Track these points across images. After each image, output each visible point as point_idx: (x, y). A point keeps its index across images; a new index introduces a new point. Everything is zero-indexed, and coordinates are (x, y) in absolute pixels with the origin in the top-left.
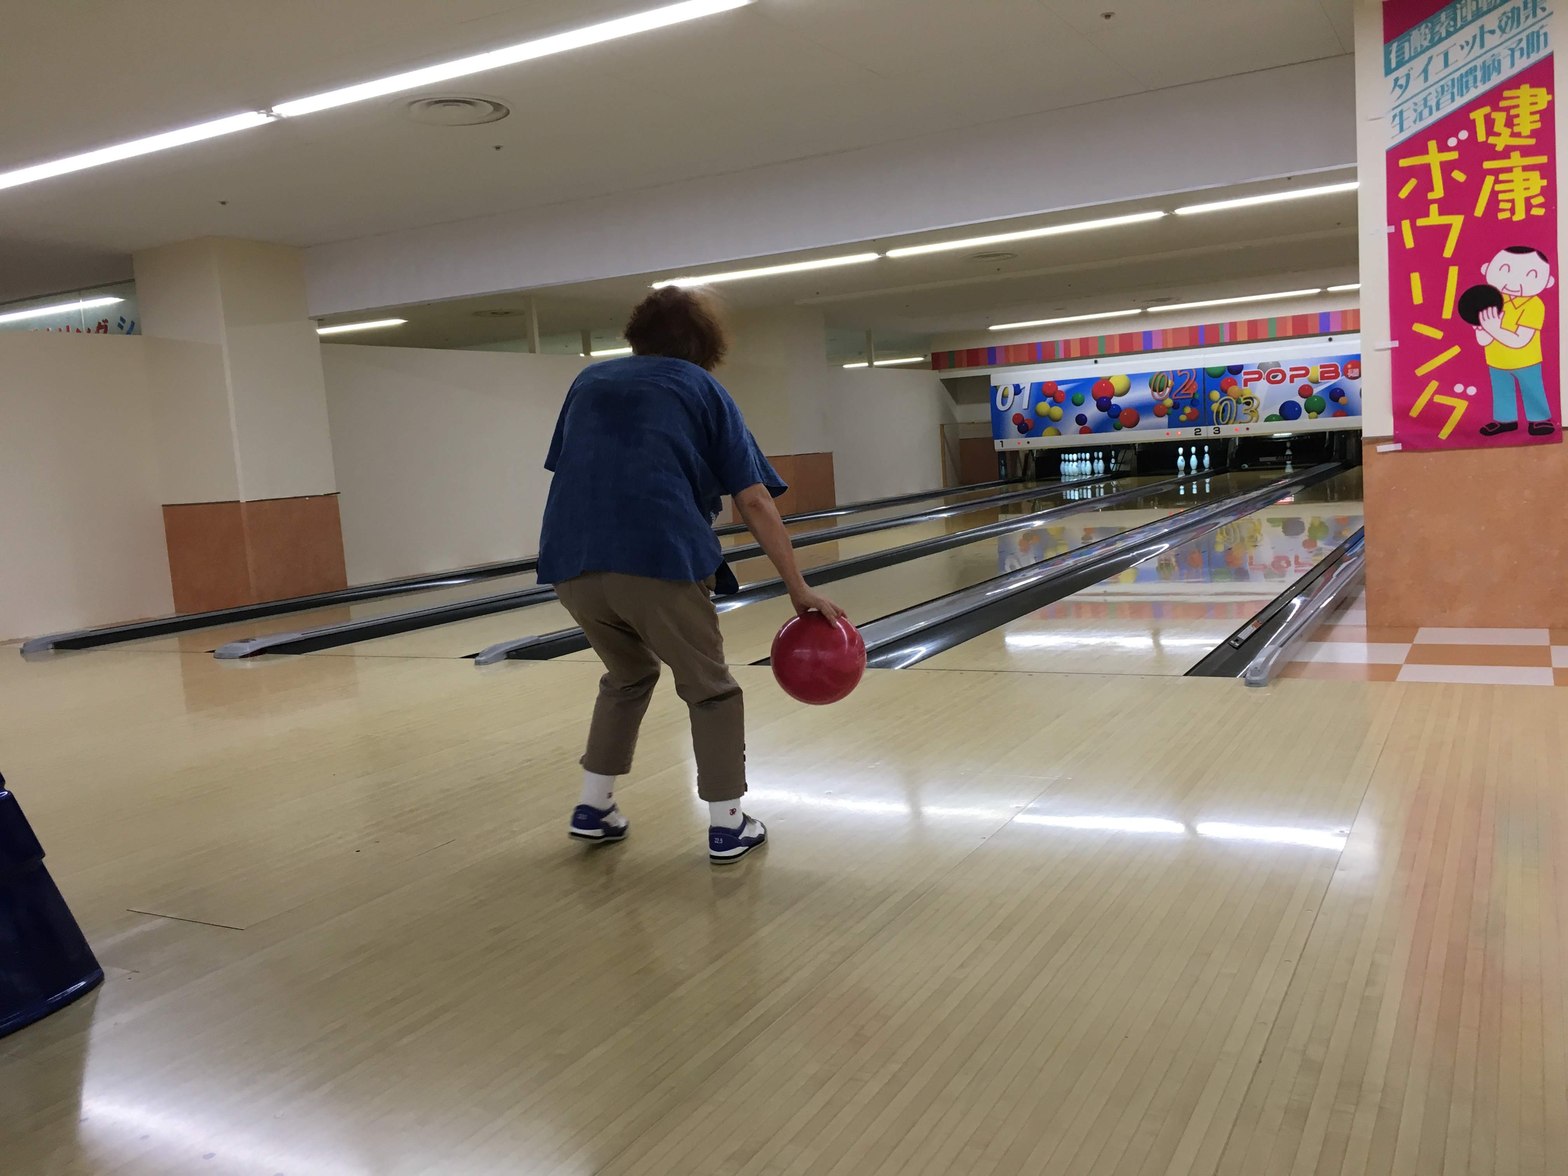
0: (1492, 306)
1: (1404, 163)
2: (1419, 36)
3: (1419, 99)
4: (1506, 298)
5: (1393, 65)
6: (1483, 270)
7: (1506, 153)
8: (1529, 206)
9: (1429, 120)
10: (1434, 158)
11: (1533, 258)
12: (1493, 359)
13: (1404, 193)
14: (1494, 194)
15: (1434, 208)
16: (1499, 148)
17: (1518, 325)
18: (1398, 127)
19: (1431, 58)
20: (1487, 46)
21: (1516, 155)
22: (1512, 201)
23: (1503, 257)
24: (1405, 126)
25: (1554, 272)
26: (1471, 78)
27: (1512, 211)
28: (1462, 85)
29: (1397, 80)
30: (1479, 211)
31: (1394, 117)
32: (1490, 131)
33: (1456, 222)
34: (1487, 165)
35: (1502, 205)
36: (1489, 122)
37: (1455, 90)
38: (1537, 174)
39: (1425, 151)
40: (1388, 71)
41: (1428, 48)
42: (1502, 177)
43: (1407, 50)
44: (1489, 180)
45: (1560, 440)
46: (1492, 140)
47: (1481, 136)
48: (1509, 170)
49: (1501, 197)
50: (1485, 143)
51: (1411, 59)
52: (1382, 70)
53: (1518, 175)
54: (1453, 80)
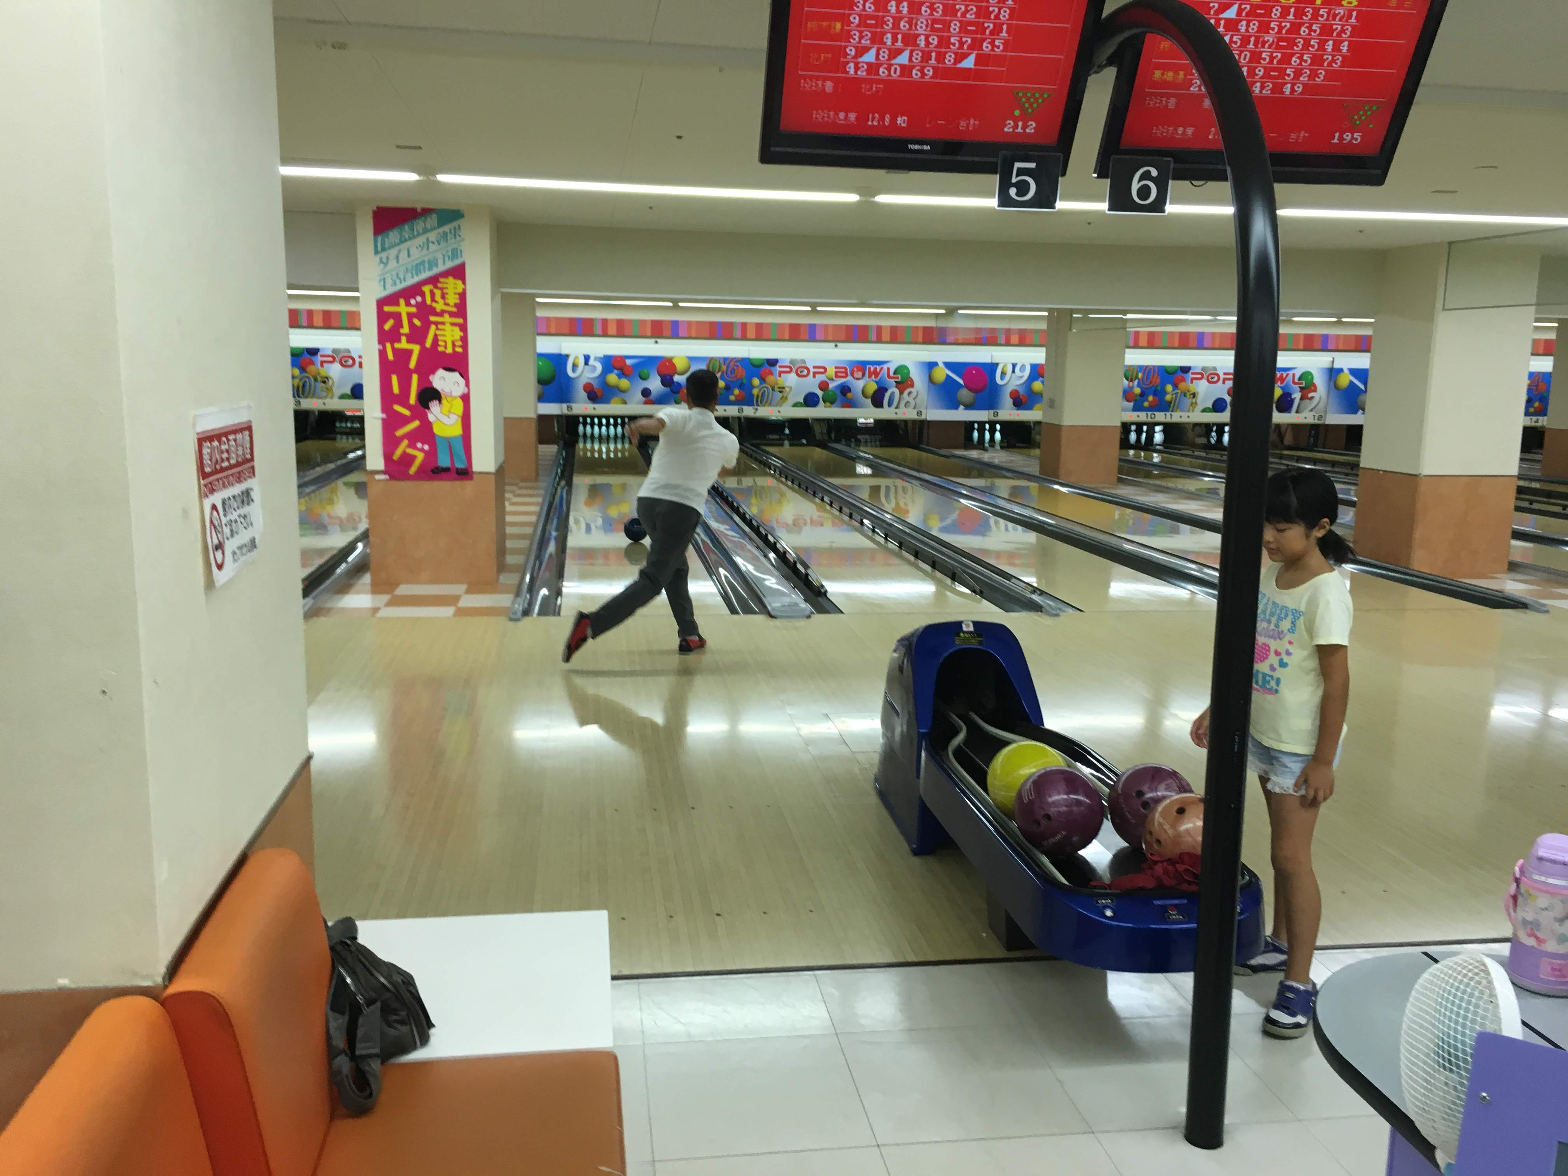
0: (435, 399)
1: (387, 309)
2: (393, 235)
3: (394, 273)
4: (443, 396)
5: (379, 249)
6: (431, 378)
7: (441, 314)
8: (454, 345)
9: (400, 286)
10: (403, 309)
11: (456, 376)
12: (437, 430)
13: (387, 326)
14: (436, 336)
15: (404, 339)
16: (438, 310)
17: (449, 412)
18: (382, 288)
19: (400, 251)
20: (431, 250)
21: (447, 316)
22: (445, 342)
23: (441, 372)
24: (387, 287)
25: (467, 385)
26: (422, 267)
27: (446, 347)
28: (417, 269)
29: (381, 259)
30: (428, 344)
31: (380, 281)
32: (433, 299)
33: (416, 348)
34: (433, 318)
35: (441, 343)
36: (433, 294)
37: (414, 272)
38: (457, 329)
39: (397, 304)
40: (376, 252)
41: (398, 244)
42: (440, 326)
43: (386, 243)
44: (433, 327)
45: (471, 478)
46: (434, 305)
47: (428, 301)
48: (443, 323)
49: (439, 338)
50: (431, 306)
51: (389, 248)
52: (373, 252)
53: (448, 327)
54: (412, 266)
